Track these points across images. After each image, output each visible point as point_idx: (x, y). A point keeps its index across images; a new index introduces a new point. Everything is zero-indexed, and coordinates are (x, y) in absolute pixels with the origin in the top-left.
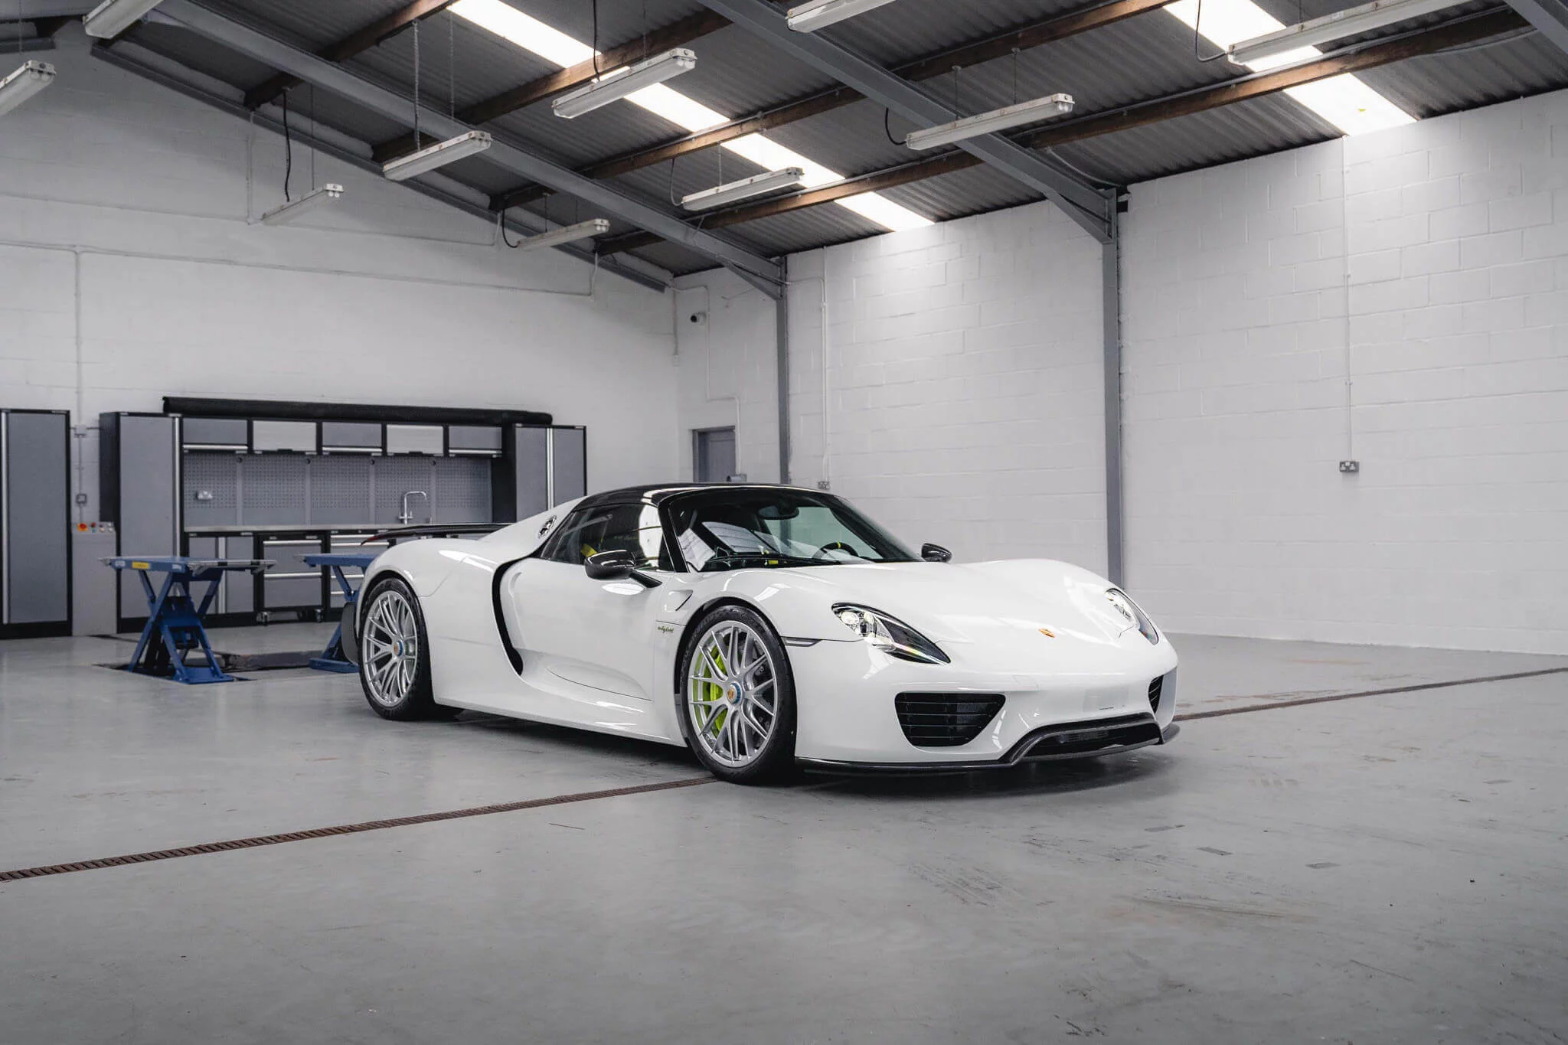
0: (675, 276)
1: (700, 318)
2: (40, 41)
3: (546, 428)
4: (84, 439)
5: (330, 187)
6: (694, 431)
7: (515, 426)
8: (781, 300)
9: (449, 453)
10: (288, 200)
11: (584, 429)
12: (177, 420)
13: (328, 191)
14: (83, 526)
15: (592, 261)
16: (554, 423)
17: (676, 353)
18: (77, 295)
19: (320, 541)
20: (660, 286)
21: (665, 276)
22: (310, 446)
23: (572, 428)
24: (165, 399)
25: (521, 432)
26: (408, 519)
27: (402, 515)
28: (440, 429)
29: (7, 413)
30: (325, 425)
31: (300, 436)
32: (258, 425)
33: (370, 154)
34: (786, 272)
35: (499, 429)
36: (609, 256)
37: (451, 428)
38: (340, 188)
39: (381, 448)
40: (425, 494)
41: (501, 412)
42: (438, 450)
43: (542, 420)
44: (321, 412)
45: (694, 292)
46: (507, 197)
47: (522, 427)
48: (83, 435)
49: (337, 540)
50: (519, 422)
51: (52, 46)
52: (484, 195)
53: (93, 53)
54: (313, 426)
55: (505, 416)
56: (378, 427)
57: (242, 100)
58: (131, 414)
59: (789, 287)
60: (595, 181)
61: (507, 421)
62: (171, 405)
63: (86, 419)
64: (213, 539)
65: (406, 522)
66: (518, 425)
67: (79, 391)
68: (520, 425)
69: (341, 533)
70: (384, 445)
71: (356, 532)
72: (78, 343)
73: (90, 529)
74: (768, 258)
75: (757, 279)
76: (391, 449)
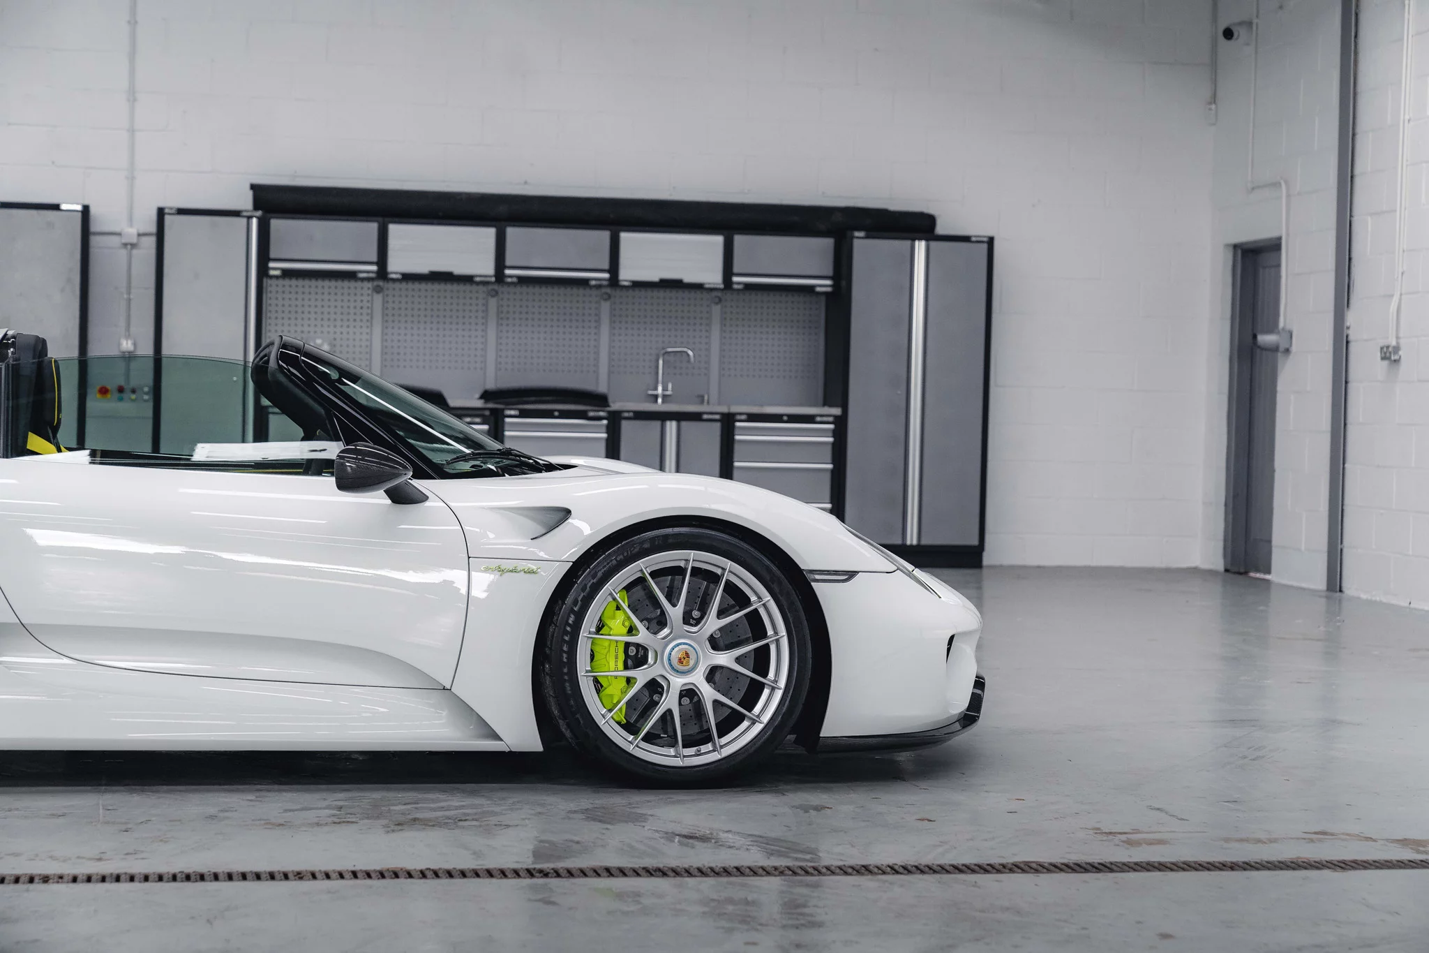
1: (1242, 33)
3: (914, 240)
4: (135, 252)
6: (1235, 247)
7: (853, 237)
9: (733, 283)
11: (991, 241)
12: (254, 221)
14: (104, 391)
16: (940, 229)
17: (1214, 99)
19: (486, 427)
22: (484, 266)
23: (966, 239)
24: (253, 187)
25: (865, 249)
26: (665, 397)
27: (656, 389)
28: (719, 240)
30: (512, 232)
31: (468, 249)
32: (396, 231)
35: (829, 242)
37: (738, 239)
39: (608, 272)
40: (690, 353)
41: (829, 211)
42: (713, 277)
43: (910, 226)
44: (502, 209)
47: (867, 237)
48: (133, 246)
49: (516, 427)
50: (859, 229)
54: (490, 233)
55: (836, 217)
56: (604, 236)
61: (839, 226)
63: (138, 219)
65: (660, 400)
66: (857, 234)
67: (131, 179)
68: (862, 234)
69: (524, 414)
70: (614, 268)
71: (548, 414)
72: (132, 96)
73: (117, 395)
76: (625, 276)
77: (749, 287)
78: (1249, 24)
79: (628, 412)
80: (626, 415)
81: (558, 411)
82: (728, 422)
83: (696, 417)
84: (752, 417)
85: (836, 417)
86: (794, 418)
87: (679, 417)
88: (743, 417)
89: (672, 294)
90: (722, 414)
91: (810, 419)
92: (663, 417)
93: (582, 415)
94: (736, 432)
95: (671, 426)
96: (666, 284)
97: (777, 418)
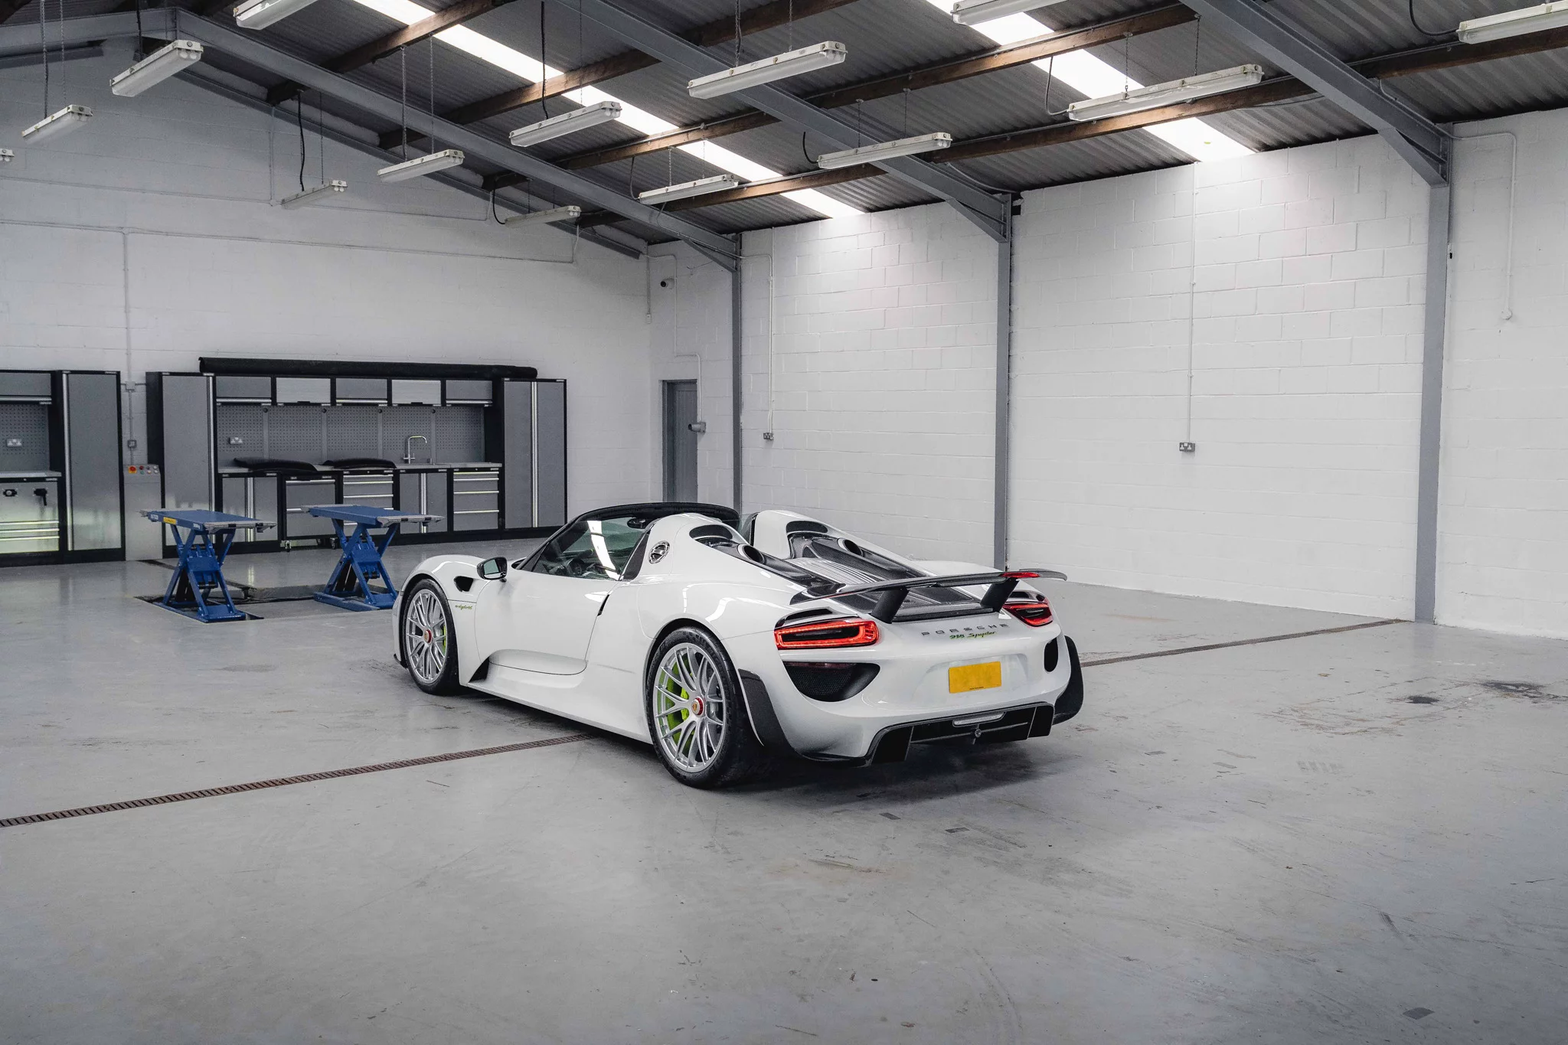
0: (650, 244)
1: (669, 284)
3: (531, 381)
4: (133, 394)
5: (335, 183)
6: (663, 381)
7: (503, 380)
8: (736, 271)
9: (446, 404)
10: (303, 190)
11: (565, 381)
12: (211, 378)
13: (334, 186)
14: (133, 469)
15: (574, 233)
16: (538, 376)
17: (649, 312)
18: (125, 270)
19: (334, 480)
20: (635, 254)
21: (640, 244)
22: (325, 398)
23: (554, 381)
24: (200, 359)
25: (510, 387)
26: (411, 461)
27: (406, 456)
28: (438, 382)
29: (67, 374)
30: (338, 380)
31: (317, 390)
32: (280, 381)
33: (377, 141)
34: (741, 248)
35: (490, 383)
36: (590, 228)
37: (448, 382)
38: (344, 184)
39: (387, 400)
40: (426, 439)
41: (491, 367)
42: (436, 401)
43: (527, 374)
44: (334, 369)
45: (663, 261)
46: (497, 179)
47: (510, 381)
48: (133, 390)
49: (349, 480)
50: (507, 377)
52: (478, 174)
54: (328, 381)
55: (494, 371)
56: (384, 382)
57: (264, 97)
58: (172, 374)
59: (742, 261)
60: (569, 171)
61: (497, 375)
62: (208, 365)
63: (134, 375)
64: (242, 480)
65: (409, 463)
66: (506, 379)
67: (128, 354)
68: (508, 379)
69: (352, 473)
70: (389, 398)
71: (365, 473)
72: (127, 311)
73: (140, 471)
74: (725, 235)
75: (714, 254)
76: (395, 401)
77: (453, 405)
78: (672, 280)
81: (370, 471)
82: (450, 472)
83: (435, 471)
84: (461, 470)
85: (499, 468)
86: (480, 469)
87: (427, 471)
88: (457, 470)
89: (416, 408)
90: (448, 469)
91: (488, 469)
92: (420, 471)
93: (381, 472)
94: (454, 477)
95: (423, 476)
96: (414, 404)
97: (473, 470)
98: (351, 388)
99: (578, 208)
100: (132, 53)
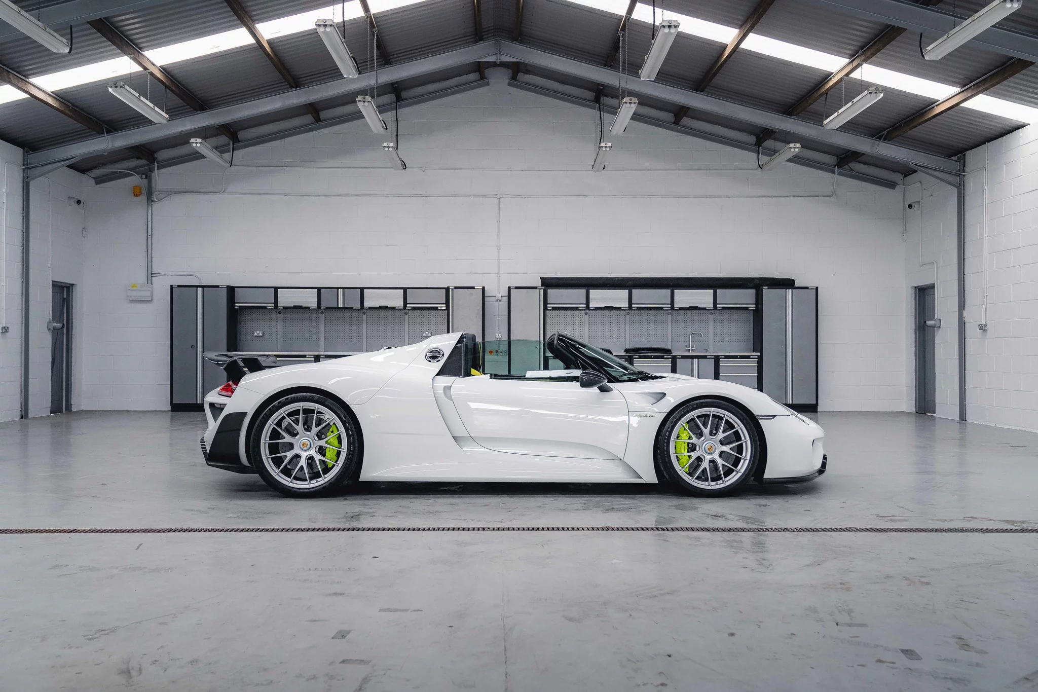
0: (905, 176)
1: (915, 207)
2: (481, 82)
3: (788, 289)
5: (602, 144)
6: (915, 287)
7: (763, 289)
8: (960, 187)
9: (717, 307)
11: (817, 288)
12: (542, 290)
13: (602, 147)
14: (491, 352)
15: (834, 173)
16: (796, 285)
17: (904, 232)
18: (499, 222)
19: (629, 362)
20: (892, 185)
22: (624, 303)
23: (807, 288)
24: (541, 278)
25: (767, 292)
26: (693, 350)
27: (689, 347)
28: (711, 291)
29: (453, 289)
30: (634, 291)
31: (619, 297)
32: (593, 292)
33: (673, 120)
34: (964, 165)
35: (754, 291)
36: (846, 167)
37: (719, 291)
38: (609, 144)
39: (670, 304)
40: (702, 333)
41: (754, 279)
42: (710, 305)
43: (788, 284)
44: (631, 283)
46: (761, 136)
47: (769, 288)
48: (500, 301)
49: (639, 362)
51: (488, 84)
52: (752, 136)
53: (509, 85)
54: (627, 291)
55: (757, 282)
56: (668, 291)
57: (593, 99)
58: (517, 288)
59: (966, 177)
61: (758, 285)
65: (691, 351)
66: (764, 287)
67: (499, 277)
68: (766, 287)
69: (640, 357)
70: (672, 303)
71: (650, 357)
72: (499, 249)
73: (495, 353)
74: (953, 158)
75: (936, 173)
76: (677, 306)
77: (723, 308)
78: (919, 202)
79: (679, 356)
80: (678, 357)
81: (653, 356)
82: (717, 359)
83: (705, 357)
84: (726, 357)
85: (758, 356)
86: (742, 357)
87: (698, 357)
88: (723, 357)
89: (694, 311)
90: (714, 356)
91: (748, 357)
92: (692, 357)
93: (662, 357)
94: (720, 362)
95: (695, 361)
96: (692, 308)
97: (735, 357)
98: (642, 296)
99: (798, 145)
100: (507, 81)
